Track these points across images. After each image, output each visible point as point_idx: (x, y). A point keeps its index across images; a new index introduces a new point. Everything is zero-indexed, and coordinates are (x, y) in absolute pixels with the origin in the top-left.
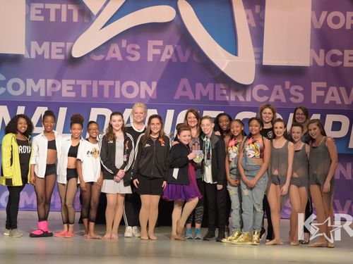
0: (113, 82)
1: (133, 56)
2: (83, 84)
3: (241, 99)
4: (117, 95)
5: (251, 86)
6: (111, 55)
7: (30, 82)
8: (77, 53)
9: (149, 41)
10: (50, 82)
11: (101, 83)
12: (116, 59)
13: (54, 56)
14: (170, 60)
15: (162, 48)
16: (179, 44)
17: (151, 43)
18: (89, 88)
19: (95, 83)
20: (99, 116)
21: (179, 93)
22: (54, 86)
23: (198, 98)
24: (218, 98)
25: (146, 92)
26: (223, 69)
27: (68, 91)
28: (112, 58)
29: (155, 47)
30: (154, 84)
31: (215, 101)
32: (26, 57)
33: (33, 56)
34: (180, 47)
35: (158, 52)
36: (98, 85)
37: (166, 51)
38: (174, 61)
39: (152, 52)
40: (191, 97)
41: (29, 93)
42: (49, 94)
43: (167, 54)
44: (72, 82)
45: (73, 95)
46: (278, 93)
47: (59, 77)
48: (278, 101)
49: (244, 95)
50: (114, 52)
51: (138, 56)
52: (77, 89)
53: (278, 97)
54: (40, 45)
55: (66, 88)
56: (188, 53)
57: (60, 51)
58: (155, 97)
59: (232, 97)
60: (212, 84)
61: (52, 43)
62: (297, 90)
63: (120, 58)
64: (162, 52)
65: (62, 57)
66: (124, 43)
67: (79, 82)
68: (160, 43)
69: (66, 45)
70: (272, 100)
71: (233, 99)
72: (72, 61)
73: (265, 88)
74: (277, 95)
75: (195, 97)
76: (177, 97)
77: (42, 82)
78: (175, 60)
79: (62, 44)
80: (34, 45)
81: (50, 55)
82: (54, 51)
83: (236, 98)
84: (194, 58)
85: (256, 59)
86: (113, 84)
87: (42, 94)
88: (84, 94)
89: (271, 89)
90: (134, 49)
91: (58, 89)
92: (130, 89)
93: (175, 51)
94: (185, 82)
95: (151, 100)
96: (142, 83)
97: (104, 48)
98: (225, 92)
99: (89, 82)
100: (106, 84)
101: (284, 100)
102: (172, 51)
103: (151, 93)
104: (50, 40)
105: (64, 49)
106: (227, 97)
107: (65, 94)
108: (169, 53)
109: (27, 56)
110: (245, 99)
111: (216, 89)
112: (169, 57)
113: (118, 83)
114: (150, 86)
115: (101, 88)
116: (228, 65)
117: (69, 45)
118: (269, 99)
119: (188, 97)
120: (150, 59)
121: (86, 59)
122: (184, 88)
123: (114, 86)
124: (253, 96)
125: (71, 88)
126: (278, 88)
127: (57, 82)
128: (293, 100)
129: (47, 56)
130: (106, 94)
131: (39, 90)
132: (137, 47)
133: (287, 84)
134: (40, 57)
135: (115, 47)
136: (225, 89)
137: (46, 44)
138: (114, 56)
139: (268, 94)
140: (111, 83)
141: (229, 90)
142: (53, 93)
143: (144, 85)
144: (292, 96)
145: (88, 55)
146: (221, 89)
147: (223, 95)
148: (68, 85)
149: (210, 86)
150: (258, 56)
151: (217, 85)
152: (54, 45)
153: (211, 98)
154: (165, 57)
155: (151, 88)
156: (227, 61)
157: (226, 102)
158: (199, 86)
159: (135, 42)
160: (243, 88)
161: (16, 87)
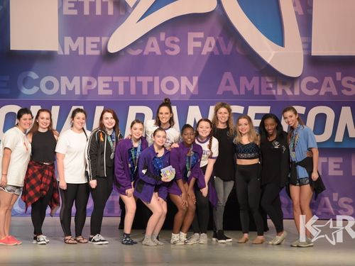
0: (152, 78)
1: (173, 50)
2: (120, 80)
3: (289, 92)
4: (157, 92)
5: (300, 78)
6: (149, 49)
7: (64, 79)
8: (113, 48)
9: (189, 33)
10: (85, 79)
11: (139, 79)
12: (155, 53)
13: (89, 52)
14: (212, 53)
15: (203, 41)
16: (220, 36)
17: (191, 35)
18: (127, 85)
19: (133, 79)
20: (137, 114)
21: (222, 88)
22: (89, 83)
23: (243, 92)
24: (264, 92)
25: (187, 87)
26: (268, 61)
27: (104, 89)
28: (150, 53)
29: (196, 40)
30: (196, 79)
31: (260, 96)
32: (59, 54)
33: (67, 52)
34: (222, 38)
35: (198, 44)
36: (136, 82)
37: (207, 43)
38: (215, 54)
39: (192, 45)
40: (235, 92)
41: (63, 92)
42: (85, 92)
43: (209, 46)
44: (109, 79)
45: (110, 92)
46: (328, 86)
47: (95, 75)
48: (328, 94)
49: (292, 89)
50: (152, 46)
51: (177, 50)
52: (114, 86)
53: (329, 90)
54: (74, 41)
55: (102, 86)
56: (231, 45)
57: (95, 46)
58: (197, 93)
59: (279, 91)
60: (257, 78)
61: (87, 38)
62: (349, 82)
63: (158, 52)
64: (203, 44)
65: (97, 53)
66: (162, 36)
67: (116, 79)
68: (201, 35)
69: (101, 40)
70: (322, 93)
71: (280, 92)
72: (108, 57)
73: (315, 80)
74: (328, 87)
75: (239, 91)
76: (220, 92)
77: (76, 79)
78: (217, 53)
79: (97, 39)
80: (68, 40)
81: (85, 51)
82: (89, 46)
83: (284, 91)
84: (238, 50)
85: (304, 49)
86: (152, 80)
87: (78, 92)
88: (121, 92)
89: (321, 81)
90: (173, 42)
91: (94, 86)
92: (170, 85)
93: (217, 43)
94: (228, 76)
95: (193, 96)
96: (182, 77)
97: (142, 41)
98: (271, 85)
99: (126, 79)
100: (145, 80)
101: (335, 93)
102: (213, 43)
103: (192, 88)
104: (85, 35)
105: (99, 44)
106: (274, 91)
107: (101, 92)
108: (210, 46)
109: (61, 53)
110: (293, 92)
111: (262, 83)
112: (210, 50)
113: (157, 79)
114: (191, 81)
115: (139, 85)
116: (274, 56)
117: (104, 39)
118: (319, 92)
119: (231, 92)
120: (190, 52)
121: (123, 54)
122: (227, 83)
123: (153, 82)
124: (301, 89)
125: (107, 85)
126: (328, 79)
127: (92, 79)
128: (345, 92)
129: (81, 53)
130: (145, 91)
131: (74, 88)
132: (177, 40)
133: (339, 75)
134: (74, 53)
135: (153, 40)
136: (271, 82)
137: (80, 40)
138: (152, 50)
139: (318, 86)
140: (150, 79)
141: (275, 84)
142: (89, 91)
143: (184, 80)
144: (344, 88)
145: (124, 50)
146: (267, 83)
147: (269, 89)
148: (104, 82)
149: (255, 80)
150: (306, 46)
151: (262, 78)
152: (89, 39)
153: (256, 92)
154: (207, 50)
155: (192, 83)
156: (273, 53)
157: (273, 97)
158: (243, 80)
159: (174, 35)
160: (290, 81)
161: (50, 85)
